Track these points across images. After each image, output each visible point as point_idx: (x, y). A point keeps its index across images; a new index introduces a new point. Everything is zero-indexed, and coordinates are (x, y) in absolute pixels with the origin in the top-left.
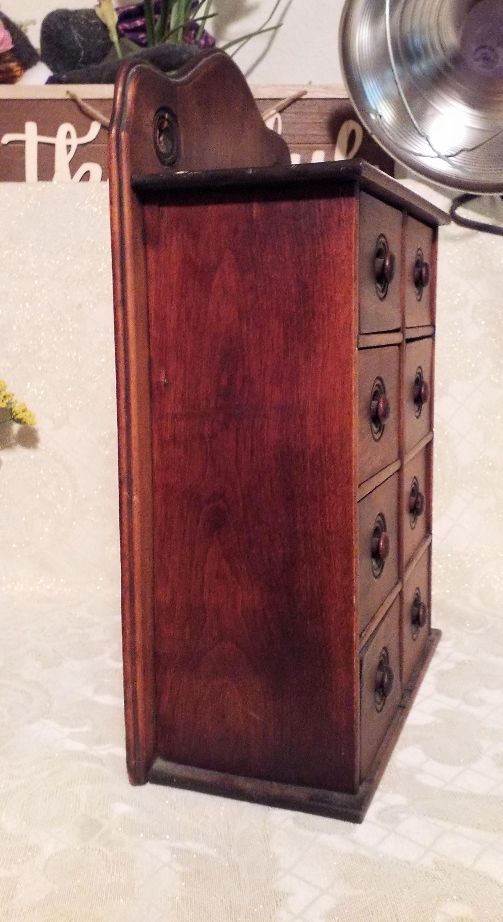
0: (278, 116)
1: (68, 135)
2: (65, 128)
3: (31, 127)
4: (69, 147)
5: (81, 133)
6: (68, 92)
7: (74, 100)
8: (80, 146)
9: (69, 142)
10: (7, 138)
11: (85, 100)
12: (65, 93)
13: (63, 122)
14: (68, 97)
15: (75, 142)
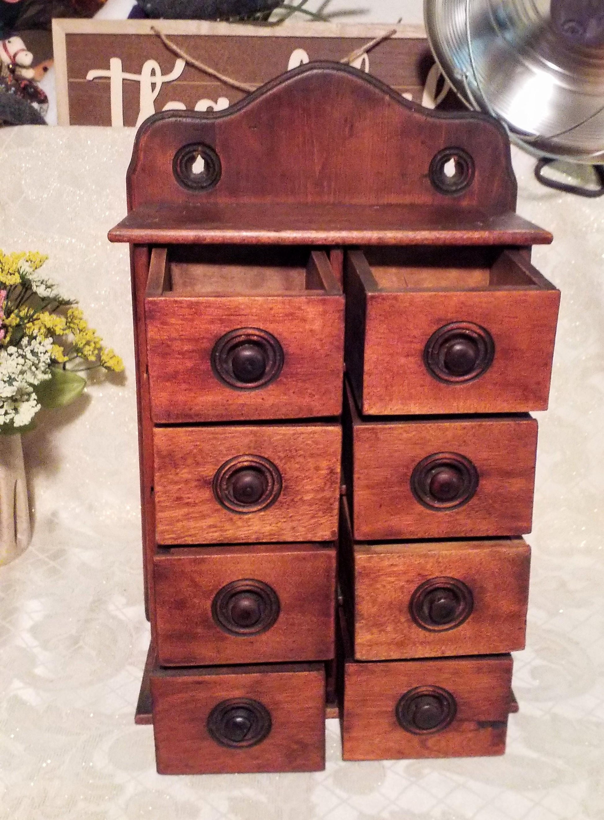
0: (365, 56)
1: (153, 73)
2: (150, 65)
3: (116, 63)
4: (153, 85)
5: (166, 71)
6: (152, 28)
7: (158, 36)
8: (165, 84)
9: (154, 79)
10: (92, 75)
11: (168, 36)
12: (149, 29)
13: (147, 58)
14: (152, 32)
15: (159, 79)
